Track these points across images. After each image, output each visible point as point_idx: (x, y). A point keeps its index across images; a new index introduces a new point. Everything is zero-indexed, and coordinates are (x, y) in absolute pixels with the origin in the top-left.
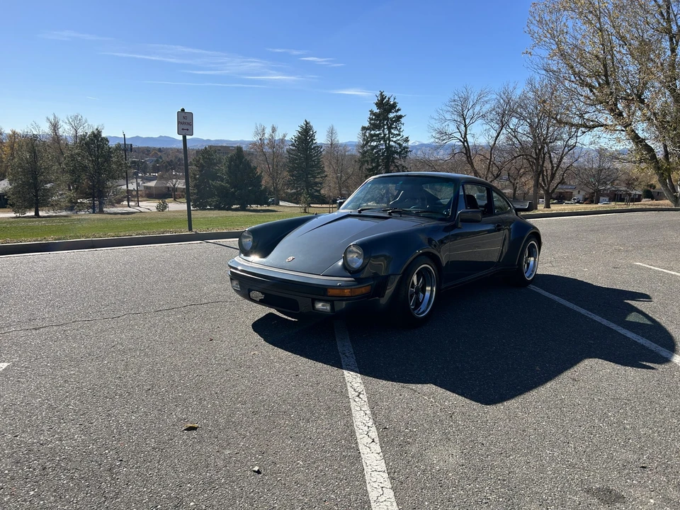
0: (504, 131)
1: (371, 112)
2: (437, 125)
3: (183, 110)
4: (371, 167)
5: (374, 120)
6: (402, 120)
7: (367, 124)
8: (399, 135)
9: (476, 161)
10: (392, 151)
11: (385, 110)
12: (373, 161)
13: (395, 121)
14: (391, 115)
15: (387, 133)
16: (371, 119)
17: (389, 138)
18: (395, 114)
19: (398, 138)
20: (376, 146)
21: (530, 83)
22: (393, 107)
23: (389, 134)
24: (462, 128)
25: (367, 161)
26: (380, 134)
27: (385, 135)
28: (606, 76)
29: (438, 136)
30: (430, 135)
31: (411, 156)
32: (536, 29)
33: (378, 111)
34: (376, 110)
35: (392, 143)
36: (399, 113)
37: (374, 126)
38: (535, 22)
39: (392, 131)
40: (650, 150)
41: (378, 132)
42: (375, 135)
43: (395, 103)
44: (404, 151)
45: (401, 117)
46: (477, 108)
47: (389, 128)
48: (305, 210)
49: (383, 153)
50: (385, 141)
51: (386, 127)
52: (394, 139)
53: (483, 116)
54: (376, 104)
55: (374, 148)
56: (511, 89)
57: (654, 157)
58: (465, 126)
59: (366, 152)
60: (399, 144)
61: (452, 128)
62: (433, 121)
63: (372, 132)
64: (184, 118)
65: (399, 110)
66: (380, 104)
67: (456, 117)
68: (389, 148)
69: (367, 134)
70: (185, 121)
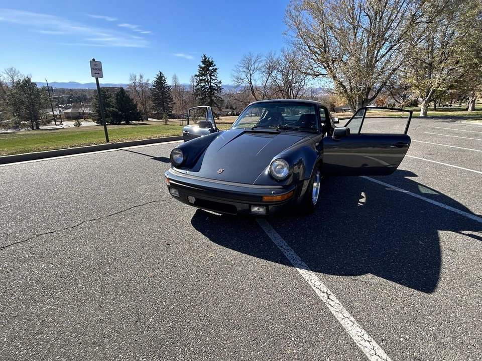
0: (270, 77)
1: (200, 66)
2: (236, 74)
3: (94, 60)
4: (201, 98)
5: (202, 71)
6: (217, 71)
7: (198, 73)
8: (216, 79)
9: (256, 94)
10: (212, 88)
11: (207, 65)
12: (202, 94)
13: (213, 72)
14: (211, 68)
15: (209, 78)
16: (200, 71)
17: (210, 81)
18: (213, 67)
19: (216, 81)
20: (204, 86)
21: (283, 51)
22: (212, 63)
23: (211, 78)
24: (249, 75)
25: (199, 94)
26: (205, 79)
27: (208, 80)
28: (325, 47)
29: (236, 80)
30: (232, 79)
31: (223, 91)
32: (289, 20)
33: (203, 66)
34: (202, 65)
35: (212, 84)
36: (215, 67)
37: (202, 75)
38: (288, 16)
39: (212, 77)
40: (344, 87)
41: (204, 78)
42: (202, 80)
43: (212, 61)
44: (219, 89)
45: (216, 69)
46: (256, 65)
47: (210, 76)
48: (166, 123)
49: (208, 90)
50: (208, 83)
51: (208, 75)
52: (213, 82)
53: (260, 69)
54: (202, 62)
55: (202, 87)
56: (273, 54)
57: (346, 91)
58: (251, 75)
59: (198, 89)
60: (216, 85)
61: (243, 76)
62: (233, 72)
63: (201, 78)
64: (95, 65)
65: (215, 65)
66: (204, 62)
67: (245, 70)
68: (211, 87)
69: (198, 79)
70: (96, 67)
